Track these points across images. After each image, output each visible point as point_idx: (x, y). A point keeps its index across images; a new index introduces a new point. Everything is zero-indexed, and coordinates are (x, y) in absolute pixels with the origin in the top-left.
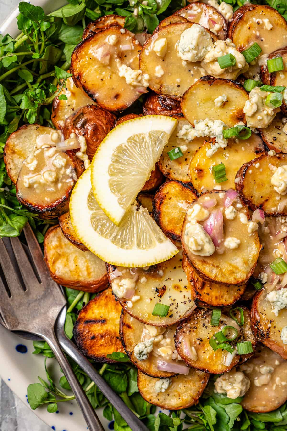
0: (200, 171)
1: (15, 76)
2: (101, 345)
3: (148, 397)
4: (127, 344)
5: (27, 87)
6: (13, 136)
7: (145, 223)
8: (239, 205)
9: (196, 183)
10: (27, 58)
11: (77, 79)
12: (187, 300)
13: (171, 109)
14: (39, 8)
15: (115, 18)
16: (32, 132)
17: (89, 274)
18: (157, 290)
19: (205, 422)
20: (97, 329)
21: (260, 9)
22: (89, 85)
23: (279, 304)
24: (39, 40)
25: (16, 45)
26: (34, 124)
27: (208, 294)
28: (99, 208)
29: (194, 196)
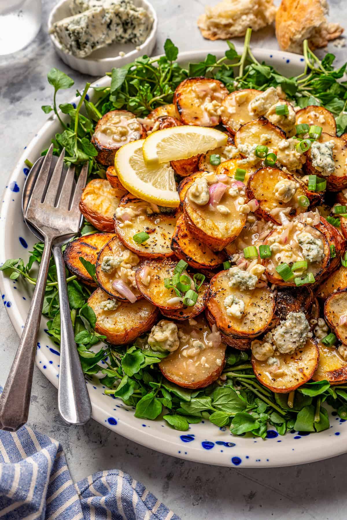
0: (227, 170)
8: (243, 193)
12: (165, 246)
18: (148, 229)
20: (87, 250)
22: (182, 103)
23: (236, 276)
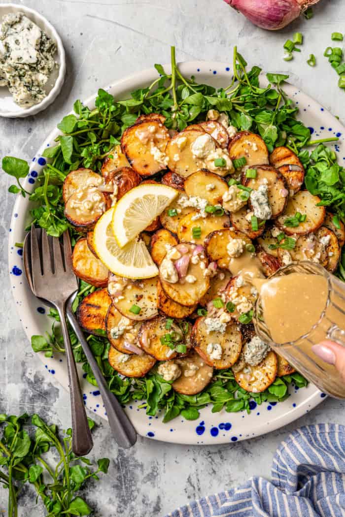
0: (185, 228)
1: (85, 135)
2: (93, 322)
3: (113, 363)
4: (108, 325)
5: (91, 144)
6: (73, 173)
7: (142, 251)
8: (202, 257)
9: (179, 235)
10: (96, 126)
11: (124, 148)
12: (154, 308)
13: (179, 184)
14: (111, 96)
15: (159, 116)
16: (86, 174)
17: (97, 274)
18: (137, 296)
19: (145, 390)
20: (93, 311)
21: (253, 136)
22: (130, 154)
23: (211, 327)
24: (107, 116)
25: (90, 116)
26: (89, 168)
27: (168, 308)
28: (113, 236)
29: (176, 243)
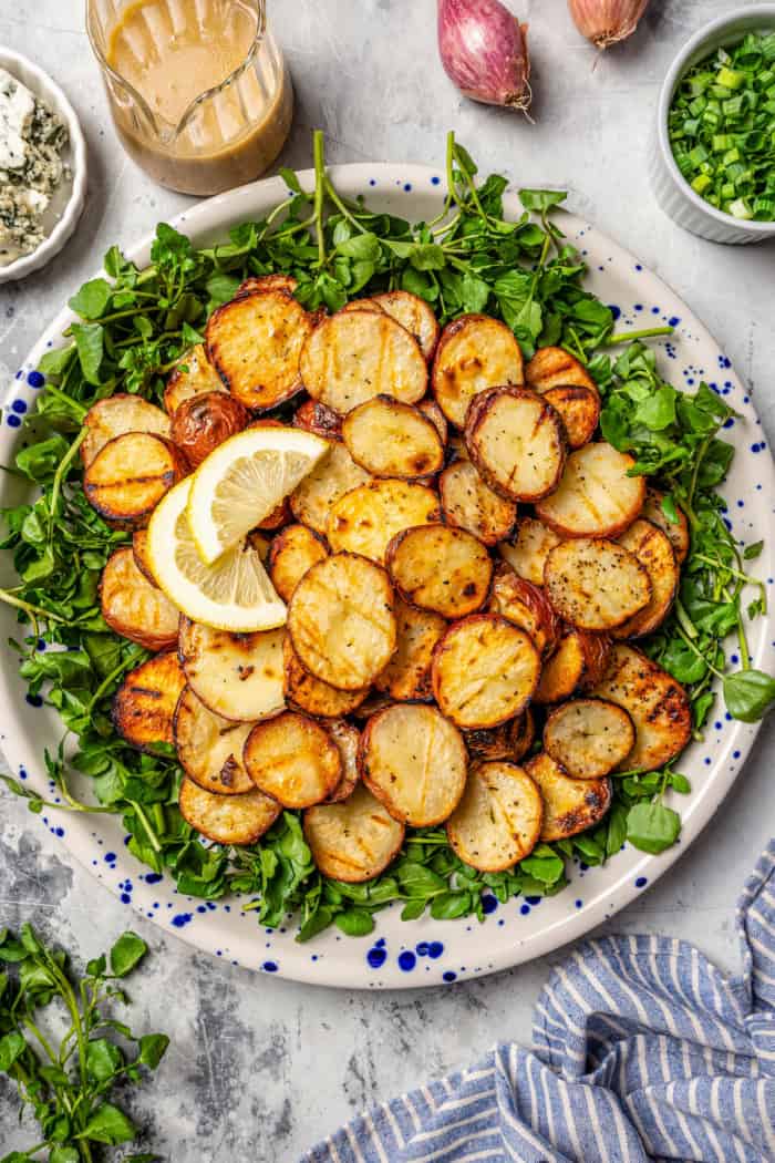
0: (343, 521)
1: (128, 322)
2: (146, 727)
3: (188, 814)
4: (179, 732)
5: (141, 343)
6: (103, 403)
7: (252, 570)
9: (332, 537)
10: (152, 302)
11: (210, 351)
13: (330, 428)
14: (184, 238)
15: (287, 280)
16: (131, 406)
17: (156, 623)
19: (257, 872)
20: (147, 703)
21: (490, 326)
22: (226, 363)
24: (176, 282)
25: (139, 281)
26: (136, 394)
27: (306, 694)
28: (191, 539)
29: (325, 555)
